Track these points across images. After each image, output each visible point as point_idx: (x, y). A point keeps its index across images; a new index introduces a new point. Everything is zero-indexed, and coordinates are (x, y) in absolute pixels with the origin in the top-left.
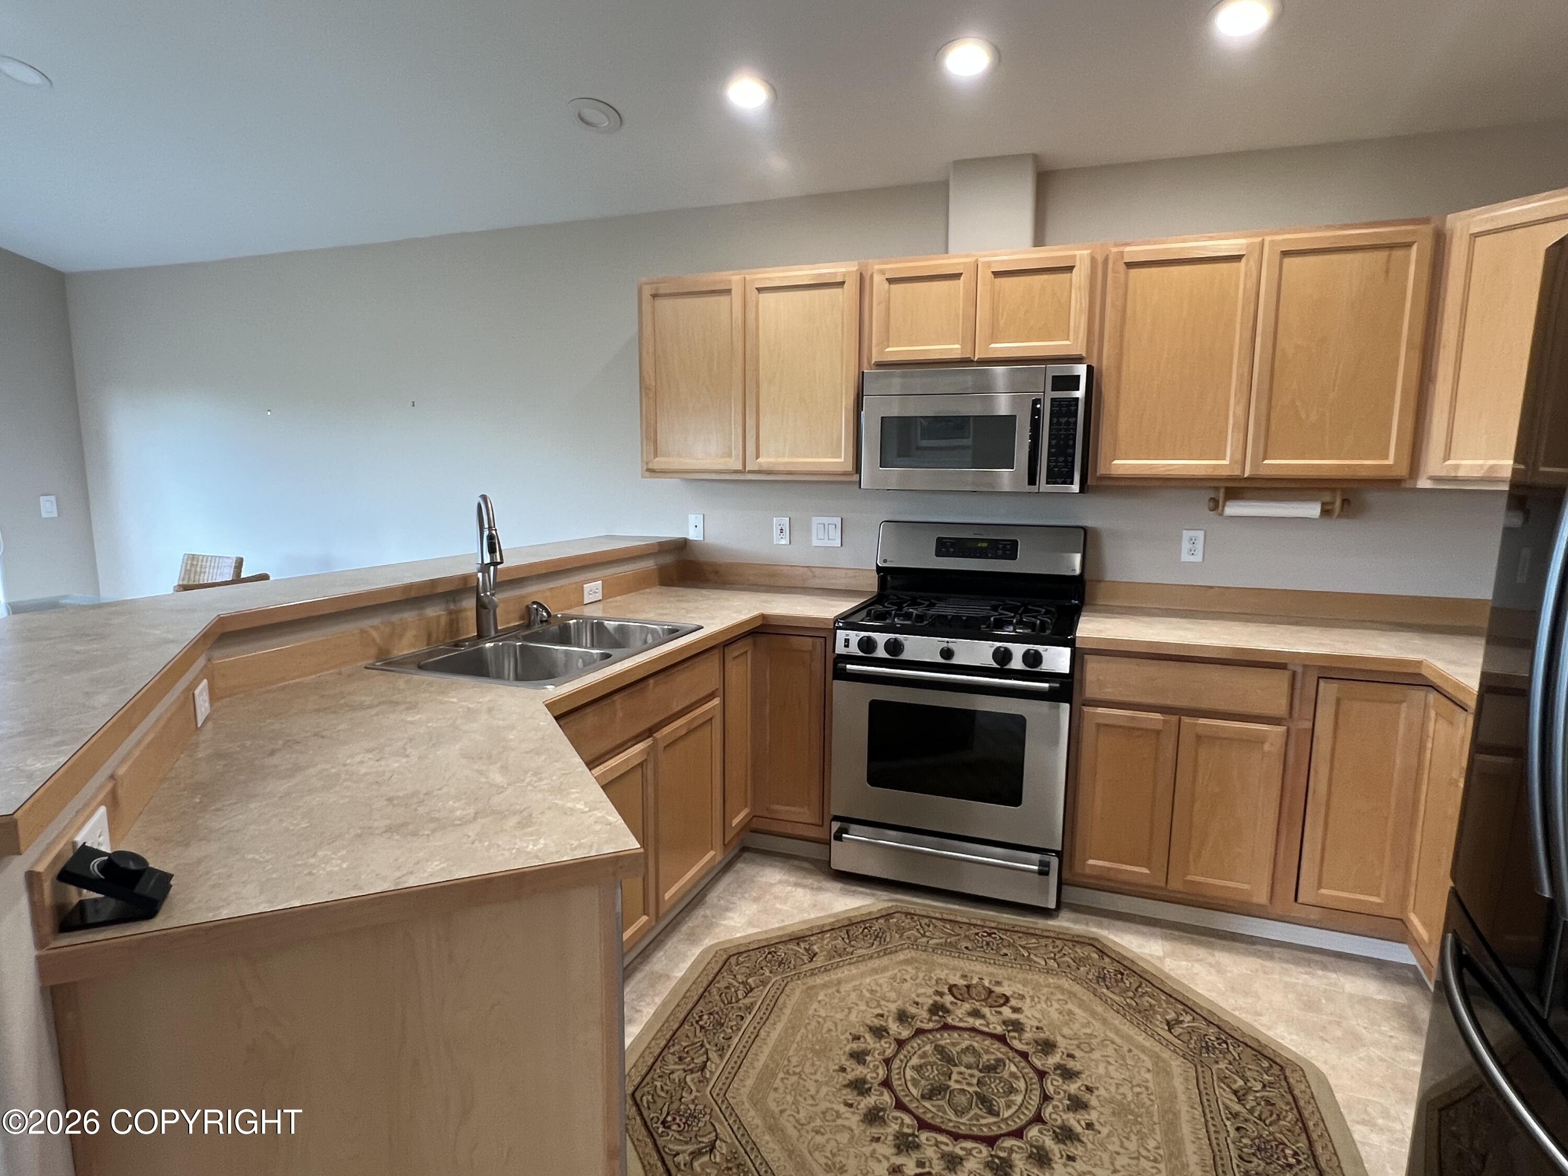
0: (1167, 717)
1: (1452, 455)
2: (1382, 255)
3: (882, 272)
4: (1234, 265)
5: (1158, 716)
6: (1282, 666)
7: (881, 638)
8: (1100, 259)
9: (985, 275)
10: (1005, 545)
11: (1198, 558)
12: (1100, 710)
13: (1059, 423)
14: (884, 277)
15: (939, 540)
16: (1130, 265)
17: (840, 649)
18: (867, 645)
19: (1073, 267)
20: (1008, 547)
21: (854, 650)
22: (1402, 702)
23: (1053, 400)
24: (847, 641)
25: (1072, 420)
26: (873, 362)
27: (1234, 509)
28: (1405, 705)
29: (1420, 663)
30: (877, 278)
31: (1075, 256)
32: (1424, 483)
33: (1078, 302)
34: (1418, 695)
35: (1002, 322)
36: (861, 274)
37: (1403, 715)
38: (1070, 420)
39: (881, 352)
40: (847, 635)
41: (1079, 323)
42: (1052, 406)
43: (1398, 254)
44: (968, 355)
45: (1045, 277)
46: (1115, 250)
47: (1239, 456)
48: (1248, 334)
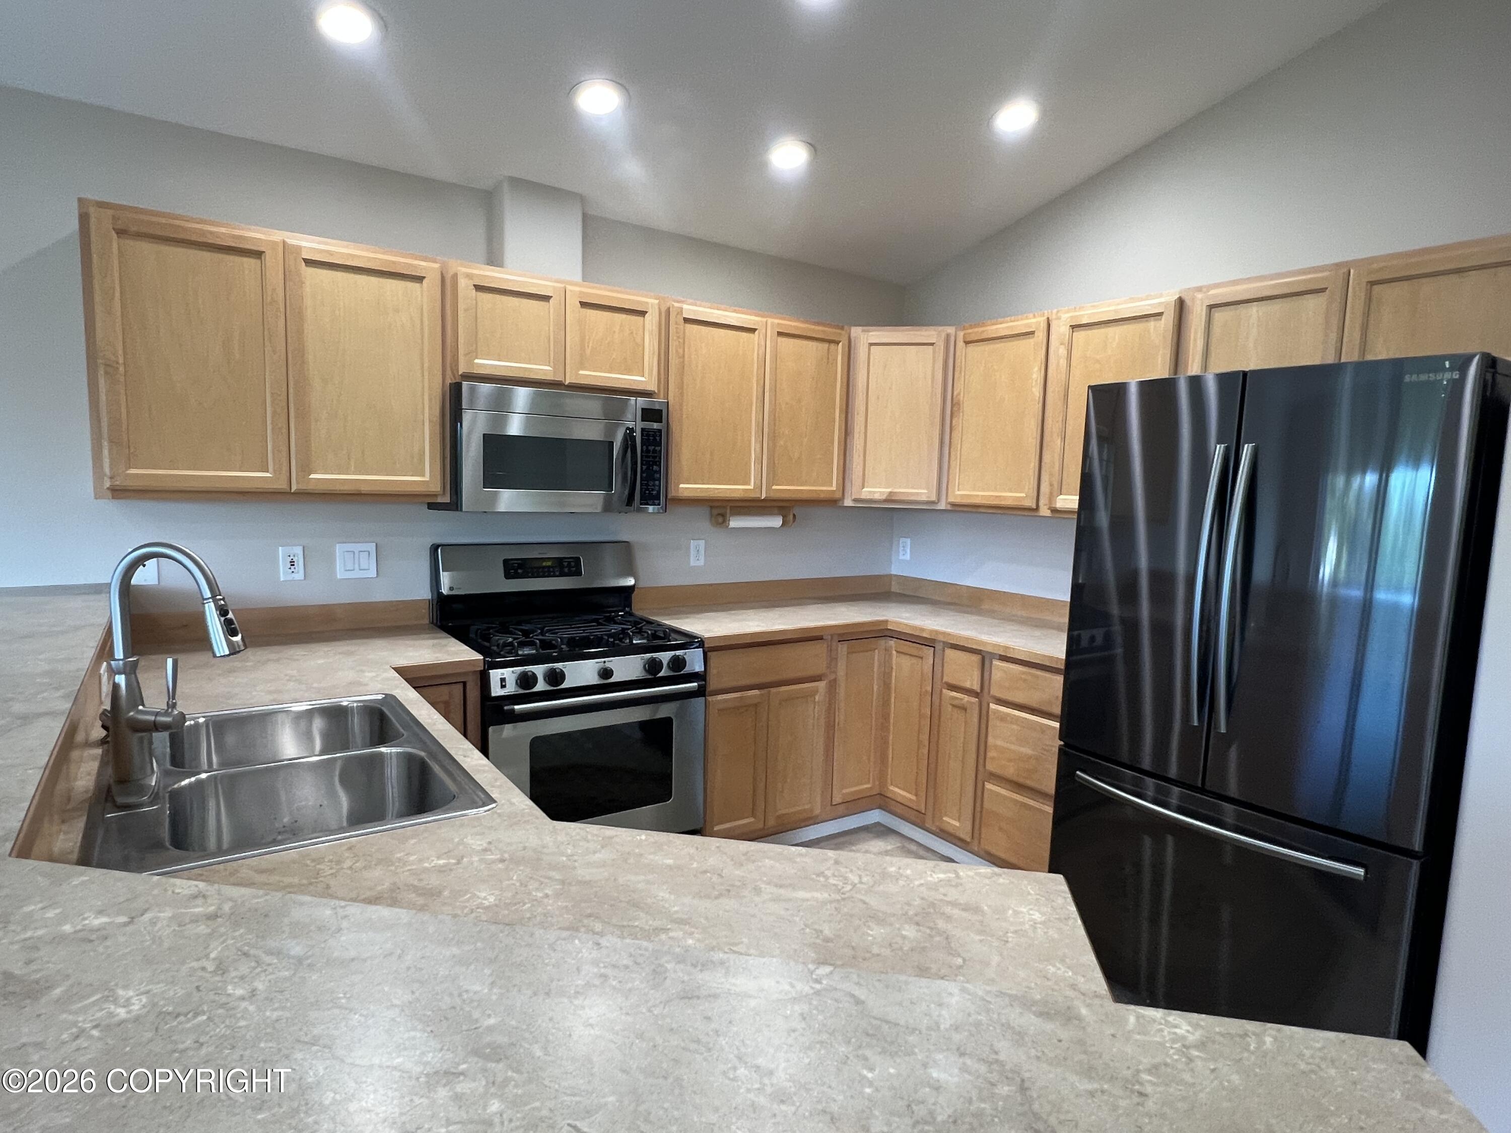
0: (763, 692)
1: (866, 484)
2: (826, 345)
3: (469, 276)
4: (751, 335)
5: (756, 692)
6: (820, 638)
7: (539, 670)
8: (663, 309)
9: (573, 303)
10: (569, 562)
11: (701, 563)
12: (720, 697)
13: (648, 451)
14: (471, 283)
15: (506, 562)
16: (687, 320)
17: (496, 691)
18: (526, 681)
19: (647, 312)
20: (573, 564)
21: (511, 688)
22: (875, 649)
23: (643, 430)
24: (503, 680)
25: (658, 448)
26: (460, 373)
27: (735, 523)
28: (876, 651)
29: (886, 622)
30: (463, 283)
31: (647, 303)
32: (848, 502)
33: (650, 344)
34: (882, 642)
35: (588, 352)
36: (442, 274)
37: (876, 658)
38: (657, 448)
39: (470, 363)
40: (503, 674)
41: (653, 363)
42: (642, 435)
43: (833, 346)
44: (559, 378)
45: (623, 316)
46: (676, 305)
47: (758, 482)
48: (761, 390)
